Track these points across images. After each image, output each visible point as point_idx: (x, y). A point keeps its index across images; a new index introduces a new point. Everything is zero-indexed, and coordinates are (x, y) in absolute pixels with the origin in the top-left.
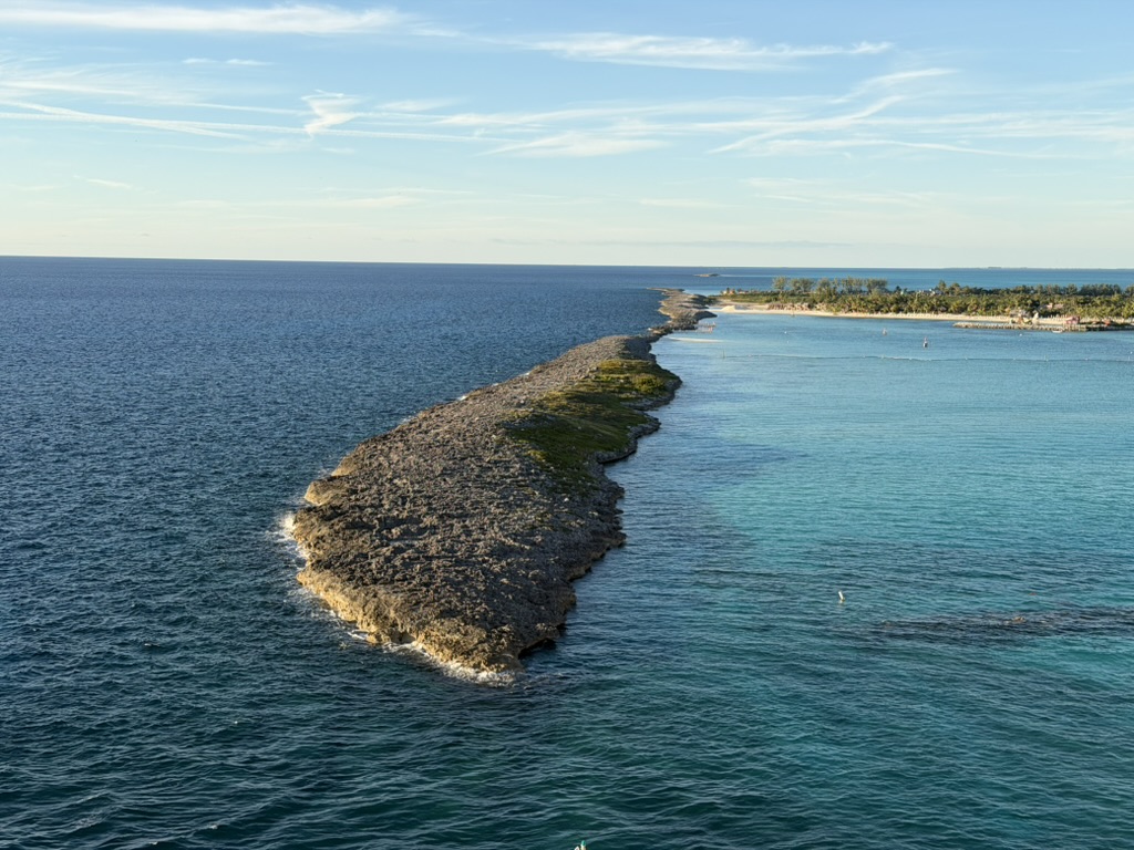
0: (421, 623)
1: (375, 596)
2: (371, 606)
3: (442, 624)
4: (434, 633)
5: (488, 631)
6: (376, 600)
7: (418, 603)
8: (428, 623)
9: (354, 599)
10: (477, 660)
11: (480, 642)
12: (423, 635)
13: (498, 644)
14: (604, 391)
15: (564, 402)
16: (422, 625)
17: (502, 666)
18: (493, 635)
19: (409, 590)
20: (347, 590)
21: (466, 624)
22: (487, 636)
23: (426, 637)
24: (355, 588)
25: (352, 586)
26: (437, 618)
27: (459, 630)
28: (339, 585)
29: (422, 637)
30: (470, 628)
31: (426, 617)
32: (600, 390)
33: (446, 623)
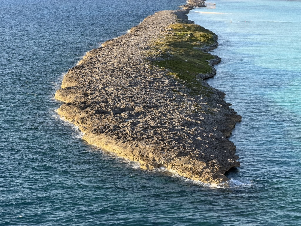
0: (169, 159)
1: (137, 146)
2: (136, 151)
3: (180, 159)
4: (177, 164)
5: (206, 162)
6: (138, 148)
7: (163, 149)
8: (173, 159)
9: (125, 148)
10: (207, 177)
11: (204, 168)
12: (171, 165)
13: (213, 169)
14: (182, 41)
15: (168, 47)
16: (170, 160)
17: (221, 179)
18: (210, 165)
19: (154, 143)
20: (119, 143)
21: (193, 159)
22: (207, 165)
23: (173, 166)
24: (124, 142)
25: (121, 142)
26: (176, 156)
27: (190, 162)
28: (113, 141)
29: (170, 166)
30: (196, 161)
31: (171, 156)
32: (180, 40)
33: (182, 159)
